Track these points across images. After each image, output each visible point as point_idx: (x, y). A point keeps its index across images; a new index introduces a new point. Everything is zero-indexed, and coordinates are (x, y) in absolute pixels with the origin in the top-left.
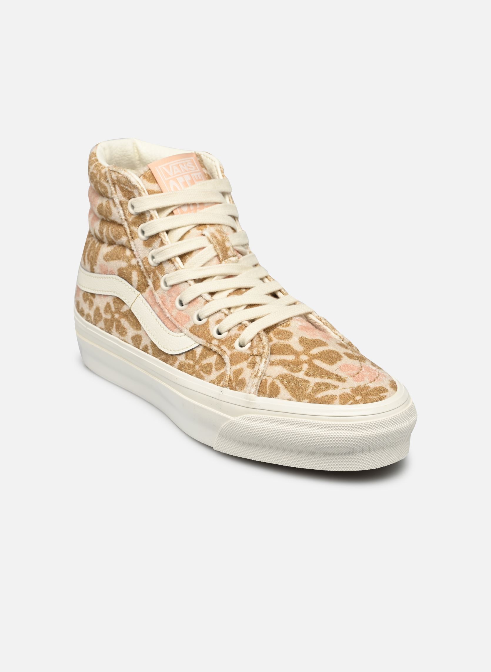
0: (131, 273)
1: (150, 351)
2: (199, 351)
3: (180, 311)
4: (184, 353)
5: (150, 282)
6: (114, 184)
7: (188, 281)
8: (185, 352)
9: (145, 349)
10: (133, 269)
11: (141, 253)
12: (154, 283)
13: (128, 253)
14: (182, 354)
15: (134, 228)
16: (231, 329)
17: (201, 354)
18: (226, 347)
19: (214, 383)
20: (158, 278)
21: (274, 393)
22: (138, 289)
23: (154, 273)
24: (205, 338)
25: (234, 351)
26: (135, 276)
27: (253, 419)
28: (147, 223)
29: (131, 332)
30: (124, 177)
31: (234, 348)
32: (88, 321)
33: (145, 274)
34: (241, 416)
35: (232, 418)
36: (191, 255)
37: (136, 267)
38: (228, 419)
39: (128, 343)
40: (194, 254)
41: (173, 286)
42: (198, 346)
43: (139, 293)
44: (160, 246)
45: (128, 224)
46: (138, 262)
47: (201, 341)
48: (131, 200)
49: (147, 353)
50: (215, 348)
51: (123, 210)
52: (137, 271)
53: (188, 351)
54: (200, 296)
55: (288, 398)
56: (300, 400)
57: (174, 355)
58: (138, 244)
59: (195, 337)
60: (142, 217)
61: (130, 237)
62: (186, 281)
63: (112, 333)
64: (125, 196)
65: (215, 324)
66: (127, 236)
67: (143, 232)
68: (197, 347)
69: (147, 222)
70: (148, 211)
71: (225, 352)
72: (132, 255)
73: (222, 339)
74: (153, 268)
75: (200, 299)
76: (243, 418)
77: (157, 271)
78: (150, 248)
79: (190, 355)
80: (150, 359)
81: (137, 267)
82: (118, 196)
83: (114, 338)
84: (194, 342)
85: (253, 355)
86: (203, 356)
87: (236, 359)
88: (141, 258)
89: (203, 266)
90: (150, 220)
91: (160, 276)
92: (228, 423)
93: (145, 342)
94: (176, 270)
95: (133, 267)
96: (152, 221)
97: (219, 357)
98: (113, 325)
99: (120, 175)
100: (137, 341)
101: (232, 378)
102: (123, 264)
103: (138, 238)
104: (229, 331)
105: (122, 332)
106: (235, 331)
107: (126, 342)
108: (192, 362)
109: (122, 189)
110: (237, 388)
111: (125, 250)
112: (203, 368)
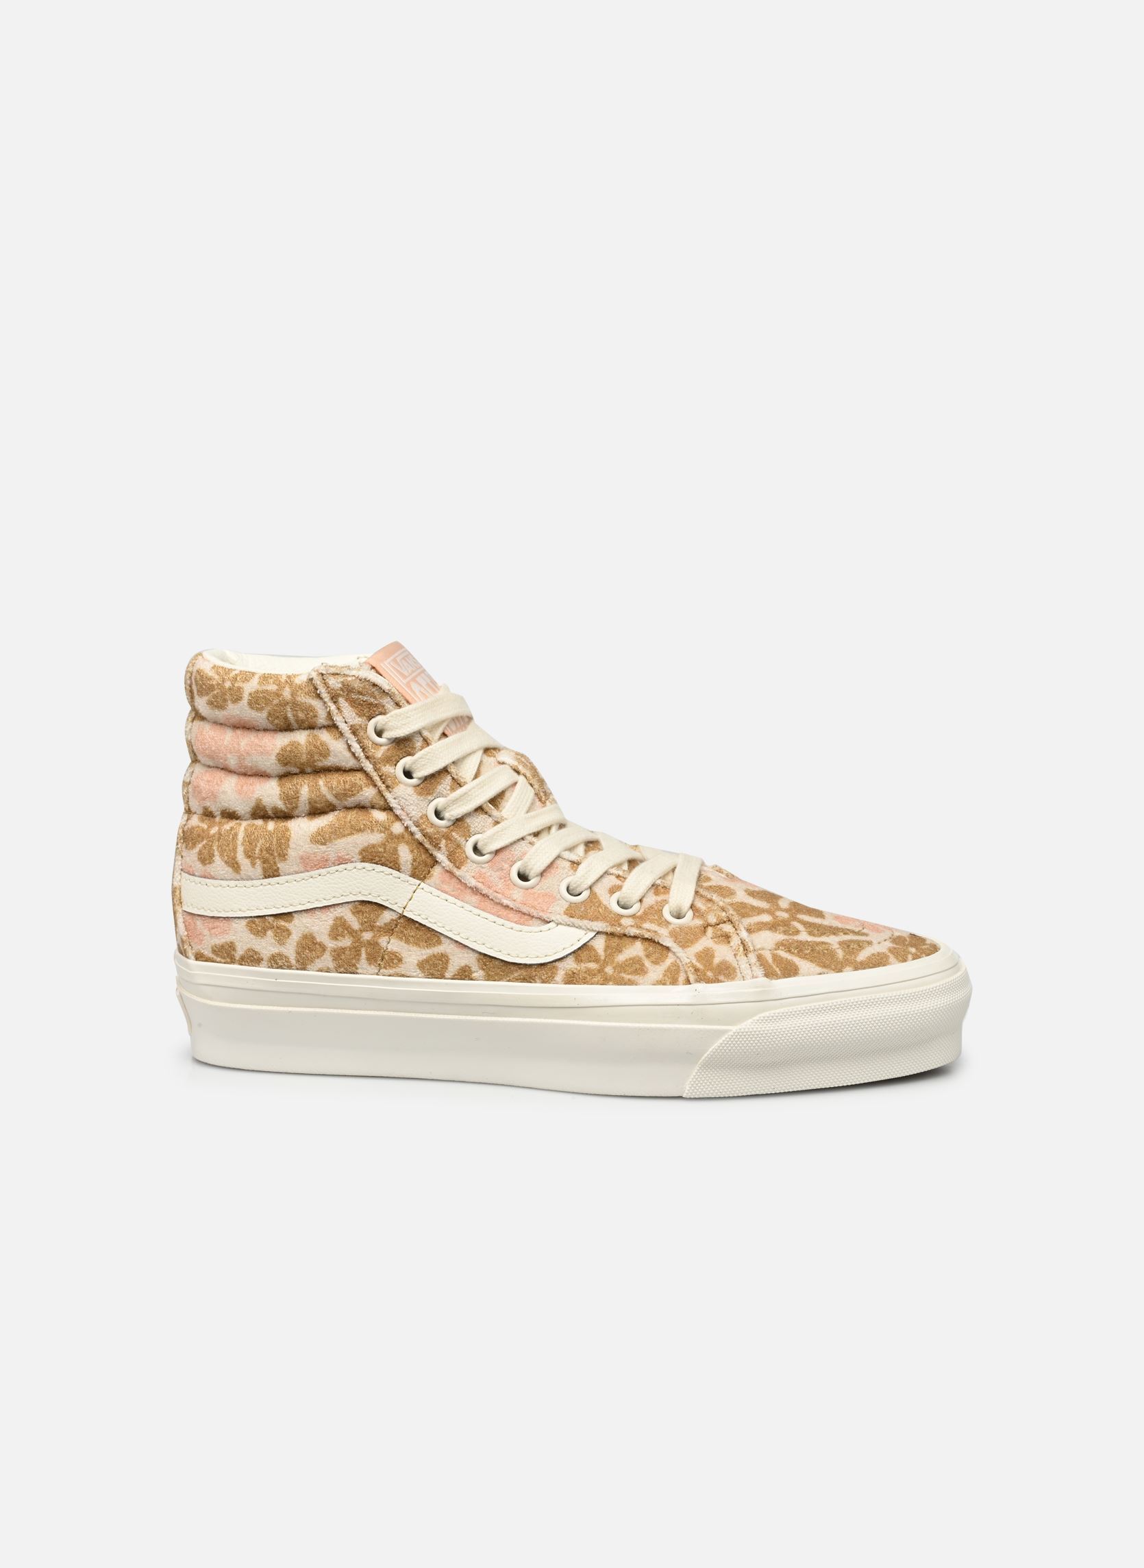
0: (396, 850)
1: (479, 973)
2: (600, 944)
3: (527, 889)
4: (570, 954)
5: (441, 856)
6: (334, 698)
7: (525, 837)
8: (574, 952)
9: (464, 974)
10: (399, 842)
11: (413, 810)
12: (451, 857)
13: (379, 816)
14: (567, 956)
15: (387, 769)
16: (643, 897)
17: (607, 948)
18: (653, 925)
19: (664, 984)
20: (459, 846)
21: (790, 971)
22: (413, 875)
23: (448, 837)
24: (604, 919)
25: (671, 927)
26: (405, 854)
27: (777, 1017)
28: (418, 755)
29: (413, 955)
30: (360, 680)
31: (668, 923)
32: (281, 967)
33: (427, 845)
34: (754, 1018)
35: (734, 1028)
36: (502, 799)
37: (403, 838)
38: (724, 1032)
39: (409, 977)
40: (507, 794)
41: (497, 852)
42: (595, 936)
43: (418, 882)
44: (453, 789)
45: (374, 765)
46: (407, 828)
47: (600, 926)
48: (373, 721)
49: (472, 979)
50: (633, 931)
51: (359, 742)
52: (407, 843)
53: (579, 949)
54: (559, 857)
55: (819, 972)
56: (840, 971)
57: (548, 963)
58: (404, 794)
59: (585, 923)
60: (403, 744)
61: (383, 787)
62: (523, 839)
63: (358, 971)
64: (360, 715)
65: (609, 895)
66: (375, 786)
67: (408, 774)
68: (592, 939)
69: (417, 752)
70: (419, 733)
71: (656, 932)
72: (392, 818)
73: (639, 914)
74: (444, 830)
75: (559, 862)
76: (758, 1020)
77: (454, 834)
78: (430, 798)
79: (584, 955)
80: (481, 988)
81: (406, 835)
82: (347, 716)
83: (367, 979)
84: (583, 932)
85: (709, 925)
86: (611, 951)
87: (685, 938)
88: (412, 819)
89: (527, 812)
90: (422, 748)
91: (461, 840)
92: (730, 1037)
93: (458, 960)
94: (497, 823)
95: (400, 838)
96: (427, 749)
97: (646, 943)
98: (359, 955)
99: (350, 679)
100: (435, 968)
101: (699, 965)
102: (375, 838)
103: (401, 785)
104: (641, 901)
105: (385, 961)
106: (651, 900)
107: (403, 976)
108: (593, 966)
109: (353, 703)
110: (721, 978)
111: (370, 814)
112: (622, 967)
